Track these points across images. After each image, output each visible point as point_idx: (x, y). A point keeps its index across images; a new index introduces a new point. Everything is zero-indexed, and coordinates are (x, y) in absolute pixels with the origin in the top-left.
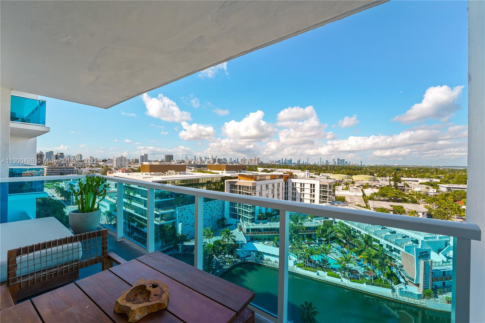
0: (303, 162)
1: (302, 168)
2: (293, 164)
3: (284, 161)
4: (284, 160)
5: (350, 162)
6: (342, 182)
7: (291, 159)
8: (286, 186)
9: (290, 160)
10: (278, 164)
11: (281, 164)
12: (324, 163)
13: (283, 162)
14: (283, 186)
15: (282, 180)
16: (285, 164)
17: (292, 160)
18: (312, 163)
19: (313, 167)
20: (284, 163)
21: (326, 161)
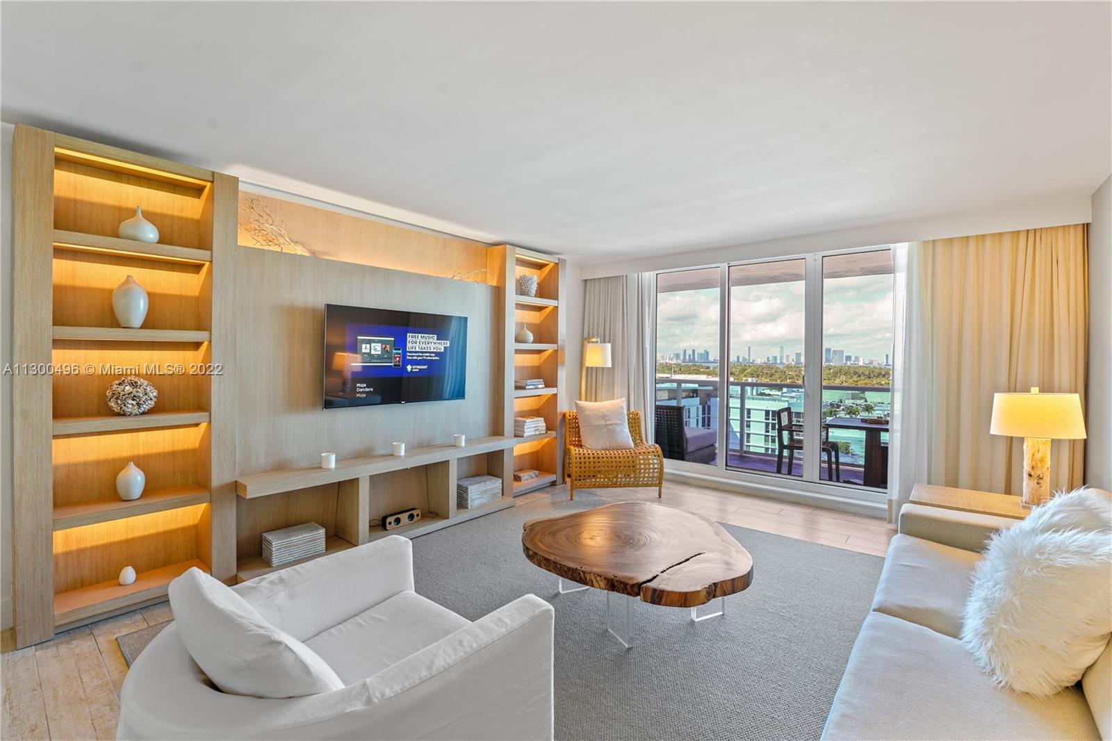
0: (738, 357)
1: (736, 374)
2: (712, 362)
3: (690, 355)
4: (689, 352)
5: (857, 358)
6: (838, 406)
7: (706, 351)
8: (706, 415)
9: (703, 352)
10: (674, 361)
11: (683, 364)
12: (791, 360)
13: (687, 358)
14: (697, 416)
15: (697, 401)
16: (691, 364)
17: (708, 353)
18: (759, 361)
19: (763, 369)
20: (690, 361)
21: (797, 354)
